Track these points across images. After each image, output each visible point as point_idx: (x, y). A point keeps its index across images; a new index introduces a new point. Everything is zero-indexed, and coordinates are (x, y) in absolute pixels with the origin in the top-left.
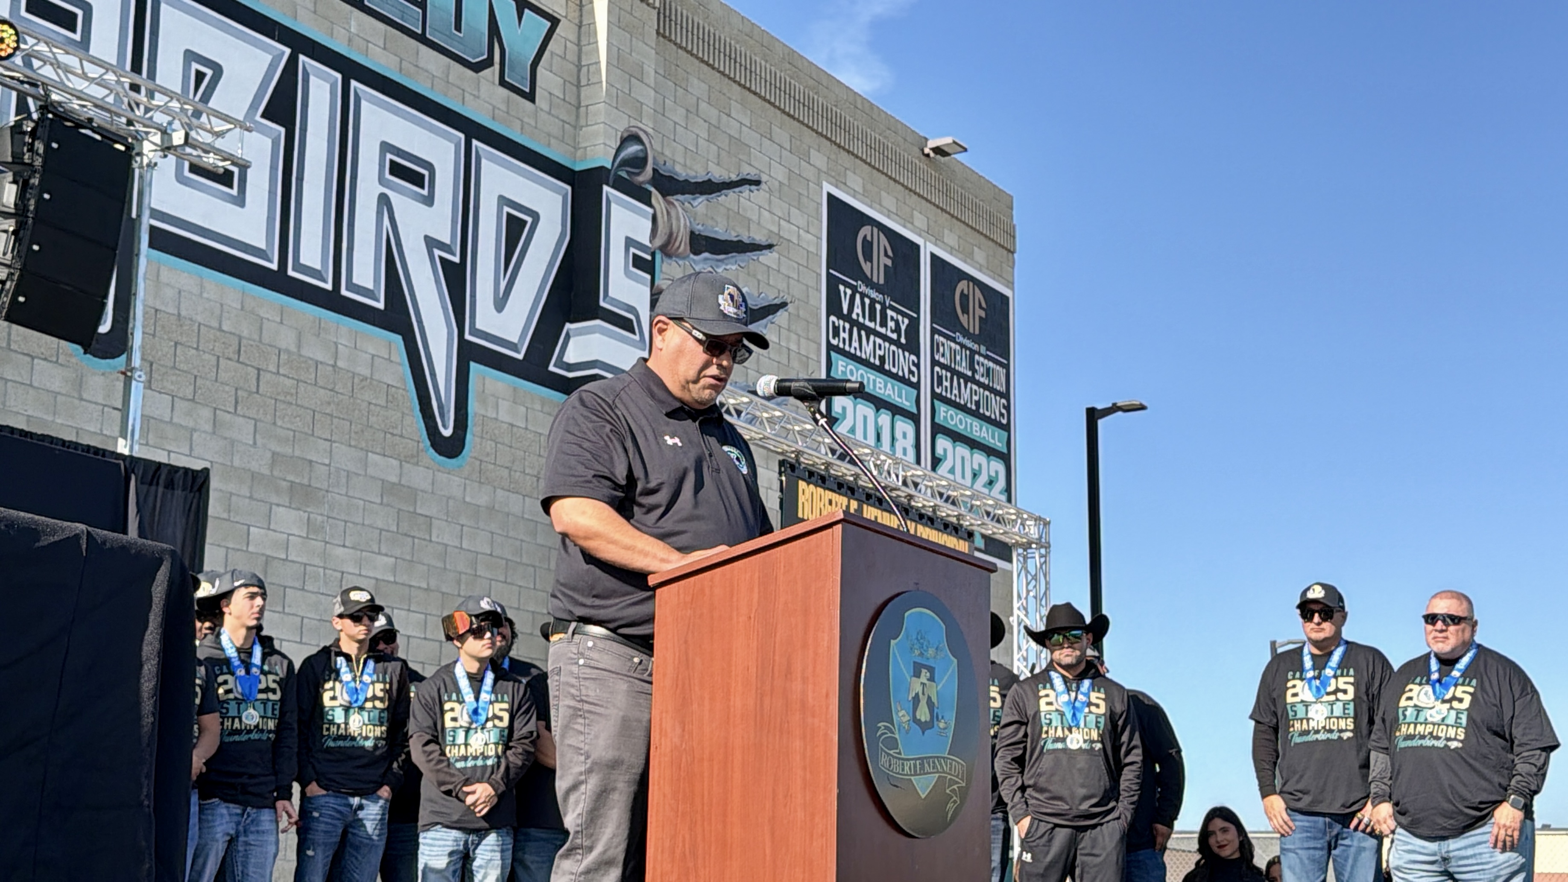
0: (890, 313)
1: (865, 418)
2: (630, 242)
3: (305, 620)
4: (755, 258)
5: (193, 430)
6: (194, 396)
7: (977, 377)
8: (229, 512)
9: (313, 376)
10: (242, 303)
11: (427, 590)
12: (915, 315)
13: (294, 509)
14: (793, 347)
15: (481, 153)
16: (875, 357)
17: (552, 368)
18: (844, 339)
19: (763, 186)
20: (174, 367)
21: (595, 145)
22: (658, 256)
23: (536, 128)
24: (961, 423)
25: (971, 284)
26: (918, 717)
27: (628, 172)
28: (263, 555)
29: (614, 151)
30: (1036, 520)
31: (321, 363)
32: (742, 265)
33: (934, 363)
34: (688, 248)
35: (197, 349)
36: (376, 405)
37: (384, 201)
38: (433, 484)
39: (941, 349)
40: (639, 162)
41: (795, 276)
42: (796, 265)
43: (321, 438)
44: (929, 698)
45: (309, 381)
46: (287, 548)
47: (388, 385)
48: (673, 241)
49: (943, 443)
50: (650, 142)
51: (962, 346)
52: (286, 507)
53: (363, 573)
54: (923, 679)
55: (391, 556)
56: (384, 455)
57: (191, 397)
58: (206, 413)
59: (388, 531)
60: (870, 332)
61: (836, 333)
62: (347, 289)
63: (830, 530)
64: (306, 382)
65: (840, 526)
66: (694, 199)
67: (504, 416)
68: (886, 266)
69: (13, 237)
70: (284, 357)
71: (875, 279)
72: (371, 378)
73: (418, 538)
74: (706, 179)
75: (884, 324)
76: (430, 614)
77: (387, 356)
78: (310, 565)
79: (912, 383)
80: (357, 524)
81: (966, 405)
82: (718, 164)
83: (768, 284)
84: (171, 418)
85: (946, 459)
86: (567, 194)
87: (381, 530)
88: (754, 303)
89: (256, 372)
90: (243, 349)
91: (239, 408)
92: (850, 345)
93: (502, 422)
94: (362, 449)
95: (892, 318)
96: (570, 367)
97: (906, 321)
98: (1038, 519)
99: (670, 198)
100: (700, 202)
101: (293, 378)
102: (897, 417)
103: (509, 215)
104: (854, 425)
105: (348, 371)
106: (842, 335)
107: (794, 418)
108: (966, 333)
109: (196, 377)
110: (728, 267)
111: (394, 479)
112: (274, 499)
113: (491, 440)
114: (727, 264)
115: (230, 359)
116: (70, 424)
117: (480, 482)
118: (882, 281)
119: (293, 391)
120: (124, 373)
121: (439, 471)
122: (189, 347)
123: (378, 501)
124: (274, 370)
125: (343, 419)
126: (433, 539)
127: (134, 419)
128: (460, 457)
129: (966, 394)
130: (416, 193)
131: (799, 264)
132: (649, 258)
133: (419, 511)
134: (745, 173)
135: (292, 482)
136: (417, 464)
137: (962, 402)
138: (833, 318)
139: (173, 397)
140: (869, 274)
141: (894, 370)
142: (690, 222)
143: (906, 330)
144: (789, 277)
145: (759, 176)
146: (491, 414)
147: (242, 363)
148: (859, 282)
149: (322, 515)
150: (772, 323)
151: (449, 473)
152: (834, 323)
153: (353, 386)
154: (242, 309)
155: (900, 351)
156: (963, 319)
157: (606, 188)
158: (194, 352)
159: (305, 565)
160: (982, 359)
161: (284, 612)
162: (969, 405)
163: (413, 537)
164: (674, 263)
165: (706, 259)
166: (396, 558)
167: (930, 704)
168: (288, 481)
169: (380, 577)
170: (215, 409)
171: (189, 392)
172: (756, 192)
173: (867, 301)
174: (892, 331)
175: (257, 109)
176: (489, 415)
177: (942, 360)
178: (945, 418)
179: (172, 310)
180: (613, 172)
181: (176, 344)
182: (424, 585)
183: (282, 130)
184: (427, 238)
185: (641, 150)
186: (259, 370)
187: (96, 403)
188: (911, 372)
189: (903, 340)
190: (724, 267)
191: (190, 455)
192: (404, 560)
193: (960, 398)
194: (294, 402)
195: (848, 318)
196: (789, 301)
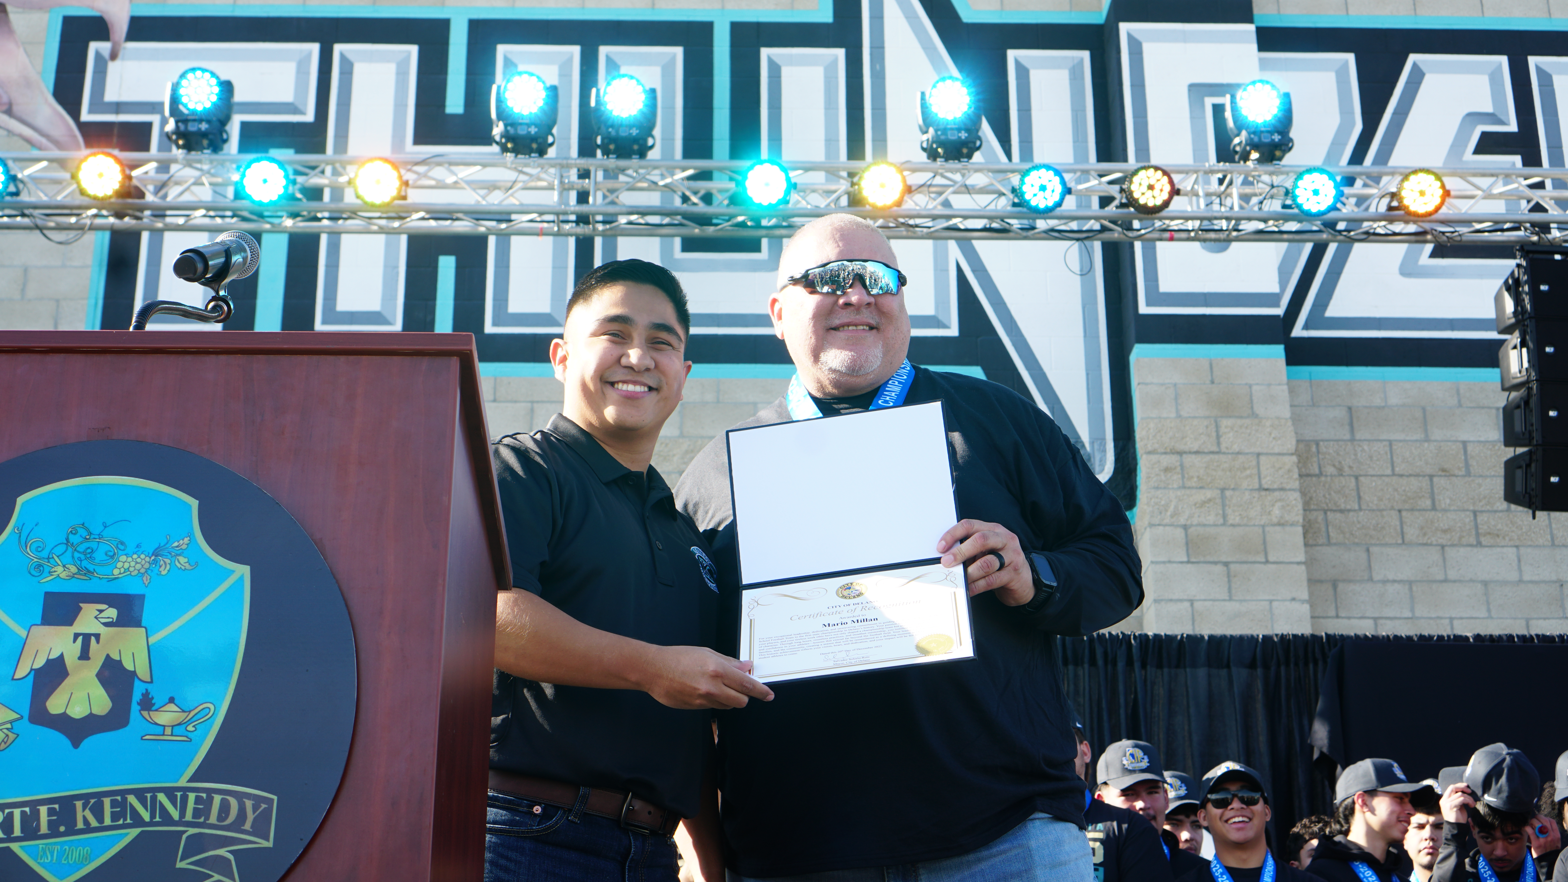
26: (55, 711)
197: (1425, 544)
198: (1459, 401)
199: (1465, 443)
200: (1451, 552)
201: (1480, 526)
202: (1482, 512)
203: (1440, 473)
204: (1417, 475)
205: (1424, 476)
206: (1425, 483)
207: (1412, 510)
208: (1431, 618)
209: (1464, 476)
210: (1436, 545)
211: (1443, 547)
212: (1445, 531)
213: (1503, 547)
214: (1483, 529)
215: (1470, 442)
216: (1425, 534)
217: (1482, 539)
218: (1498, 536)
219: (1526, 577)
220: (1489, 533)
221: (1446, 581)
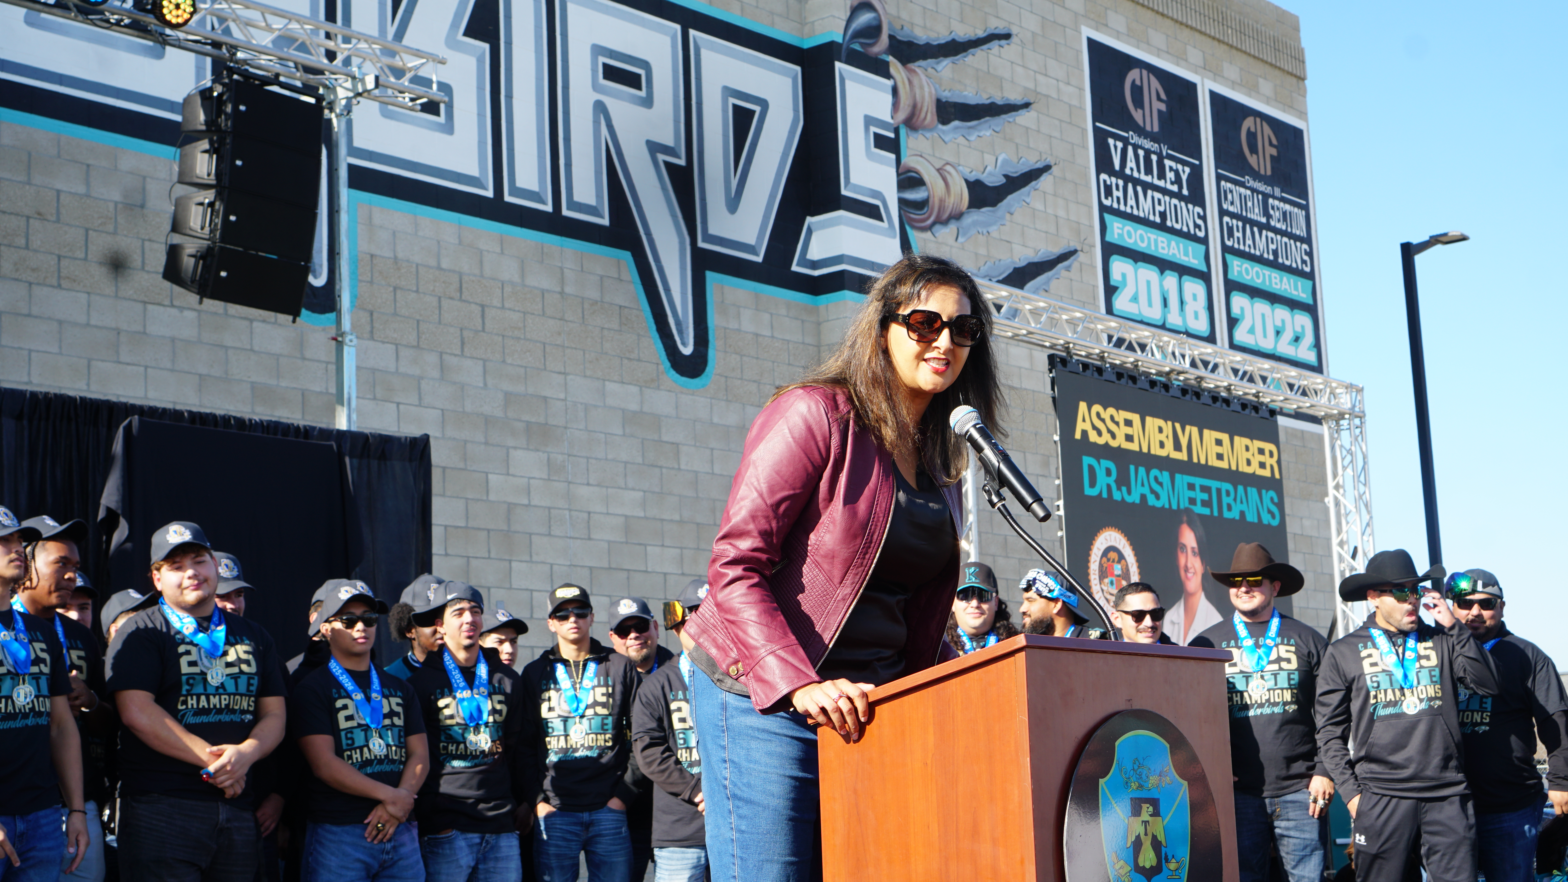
0: (1168, 163)
1: (1148, 283)
2: (869, 121)
3: (555, 567)
4: (1011, 120)
5: (420, 379)
6: (418, 342)
7: (1272, 223)
8: (465, 460)
9: (540, 306)
10: (459, 237)
11: (681, 522)
12: (1197, 162)
13: (532, 450)
14: (1061, 213)
15: (700, 43)
16: (1154, 214)
17: (795, 268)
18: (1118, 199)
19: (1014, 39)
20: (395, 314)
21: (823, 19)
22: (903, 132)
23: (757, 7)
24: (1258, 277)
25: (1258, 120)
26: (1141, 865)
27: (862, 44)
28: (505, 502)
29: (844, 23)
30: (1347, 388)
31: (548, 291)
32: (997, 129)
33: (1222, 213)
34: (936, 118)
35: (417, 291)
36: (609, 329)
37: (600, 108)
38: (677, 407)
39: (1229, 196)
40: (872, 31)
41: (1057, 134)
42: (1057, 122)
43: (554, 372)
44: (1154, 837)
45: (536, 313)
46: (529, 493)
47: (620, 307)
48: (917, 113)
49: (1239, 301)
50: (884, 8)
51: (1253, 190)
52: (524, 449)
53: (610, 511)
54: (1145, 816)
55: (639, 490)
56: (623, 383)
57: (415, 344)
58: (432, 358)
59: (633, 463)
60: (1146, 186)
61: (1109, 192)
62: (568, 208)
63: (1013, 658)
64: (533, 314)
65: (1023, 653)
66: (938, 63)
67: (747, 325)
68: (1160, 111)
69: (209, 210)
70: (508, 289)
71: (1148, 128)
72: (602, 302)
73: (666, 468)
74: (949, 39)
75: (1162, 176)
76: (685, 548)
77: (616, 276)
78: (555, 508)
79: (1200, 238)
80: (600, 459)
81: (1262, 255)
82: (962, 21)
83: (1029, 147)
84: (397, 368)
85: (1243, 318)
86: (797, 75)
87: (626, 463)
88: (1013, 170)
89: (480, 309)
90: (464, 285)
91: (466, 350)
92: (1126, 204)
93: (747, 333)
94: (598, 379)
95: (1171, 169)
96: (815, 265)
97: (1187, 170)
98: (1350, 387)
99: (911, 66)
100: (945, 66)
101: (519, 311)
102: (1185, 278)
103: (735, 107)
104: (1136, 293)
105: (577, 296)
106: (1116, 193)
107: (1060, 308)
108: (1256, 176)
109: (418, 321)
110: (981, 134)
111: (634, 406)
112: (510, 442)
113: (736, 353)
114: (980, 131)
115: (451, 298)
116: (295, 386)
117: (727, 400)
118: (1156, 129)
119: (521, 325)
120: (335, 339)
121: (682, 393)
122: (409, 290)
123: (620, 432)
124: (499, 305)
125: (576, 349)
126: (683, 467)
127: (350, 387)
128: (703, 376)
129: (1261, 244)
130: (634, 96)
131: (1061, 121)
132: (892, 135)
133: (665, 438)
134: (993, 27)
135: (528, 422)
136: (658, 388)
137: (1258, 253)
138: (1104, 176)
139: (397, 345)
140: (1141, 123)
141: (1178, 226)
142: (936, 90)
143: (1187, 180)
144: (1051, 137)
145: (1009, 29)
146: (733, 325)
147: (464, 301)
148: (1131, 133)
149: (562, 454)
150: (1035, 190)
151: (693, 395)
152: (1105, 181)
153: (583, 312)
154: (460, 243)
155: (1183, 204)
156: (1252, 160)
157: (838, 65)
158: (414, 295)
159: (549, 508)
160: (1276, 203)
161: (531, 562)
162: (1266, 255)
163: (661, 467)
164: (921, 137)
165: (957, 128)
166: (644, 492)
167: (1156, 845)
168: (524, 421)
169: (629, 513)
170: (441, 353)
171: (412, 338)
172: (1006, 47)
173: (1141, 153)
174: (1172, 183)
175: (458, 27)
176: (731, 326)
177: (1231, 209)
178: (1240, 273)
179: (389, 254)
180: (844, 46)
181: (395, 289)
182: (677, 517)
183: (486, 46)
184: (648, 142)
185: (875, 18)
186: (483, 306)
187: (318, 361)
188: (1197, 226)
189: (1185, 192)
190: (976, 134)
191: (420, 405)
192: (653, 493)
193: (1255, 248)
194: (522, 337)
195: (1120, 174)
196: (1052, 164)
197: (16, 280)
198: (59, 152)
199: (59, 192)
200: (36, 290)
201: (62, 270)
202: (65, 257)
203: (36, 216)
204: (17, 215)
205: (22, 216)
206: (23, 222)
207: (9, 246)
208: (13, 348)
209: (54, 222)
210: (26, 282)
211: (30, 284)
212: (33, 270)
213: (77, 291)
214: (64, 273)
215: (62, 191)
216: (17, 270)
217: (62, 282)
218: (75, 281)
219: (93, 322)
220: (68, 278)
221: (29, 315)
